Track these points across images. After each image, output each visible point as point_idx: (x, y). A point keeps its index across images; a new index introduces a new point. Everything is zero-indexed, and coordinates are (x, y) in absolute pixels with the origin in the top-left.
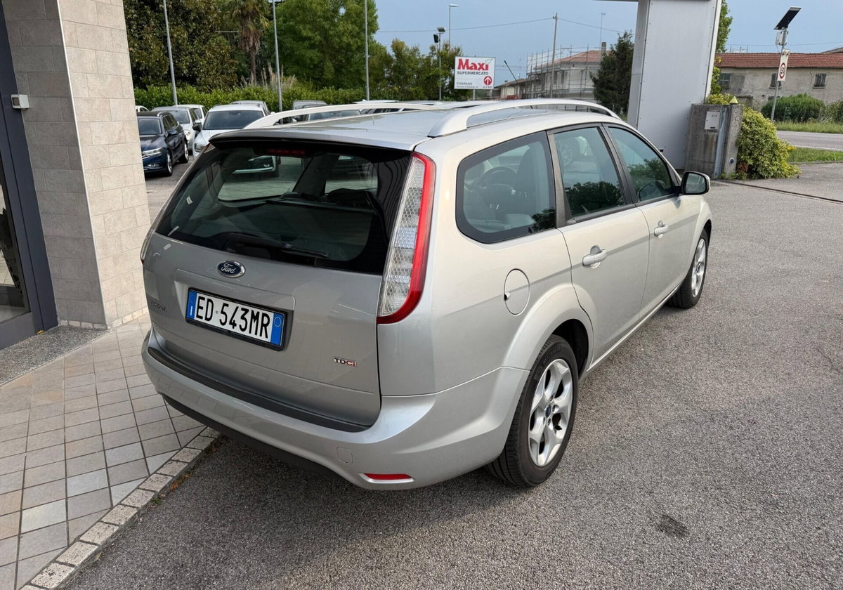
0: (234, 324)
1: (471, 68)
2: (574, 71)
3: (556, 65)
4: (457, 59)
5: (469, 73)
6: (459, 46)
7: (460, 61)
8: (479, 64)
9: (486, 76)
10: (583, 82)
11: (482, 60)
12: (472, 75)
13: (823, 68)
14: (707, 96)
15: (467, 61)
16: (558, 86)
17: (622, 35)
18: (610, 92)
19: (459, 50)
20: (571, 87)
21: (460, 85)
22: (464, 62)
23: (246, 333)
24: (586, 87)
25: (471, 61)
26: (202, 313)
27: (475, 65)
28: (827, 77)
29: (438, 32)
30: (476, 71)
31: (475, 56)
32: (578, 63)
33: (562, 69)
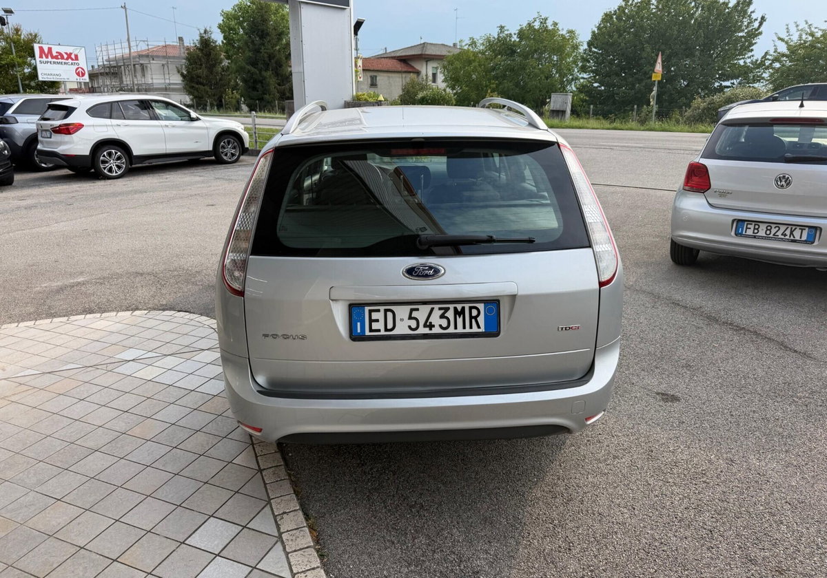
0: (431, 326)
1: (56, 57)
2: (155, 65)
3: (134, 58)
4: (36, 47)
5: (54, 63)
6: (36, 31)
7: (41, 49)
8: (66, 53)
9: (77, 67)
10: (167, 77)
11: (69, 50)
12: (60, 65)
13: (373, 71)
14: (354, 94)
15: (50, 49)
16: (139, 80)
17: (202, 32)
18: (201, 87)
19: (36, 36)
20: (155, 81)
21: (45, 76)
22: (46, 51)
23: (451, 330)
24: (171, 82)
25: (55, 50)
26: (379, 326)
27: (60, 54)
28: (378, 78)
29: (3, 13)
30: (64, 61)
31: (59, 45)
32: (158, 57)
33: (141, 62)
